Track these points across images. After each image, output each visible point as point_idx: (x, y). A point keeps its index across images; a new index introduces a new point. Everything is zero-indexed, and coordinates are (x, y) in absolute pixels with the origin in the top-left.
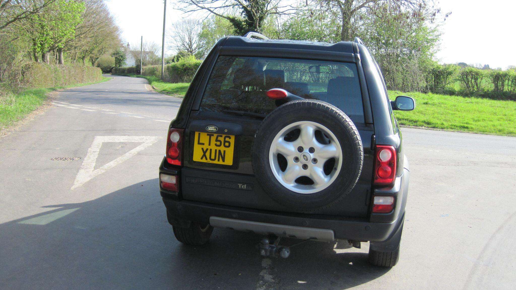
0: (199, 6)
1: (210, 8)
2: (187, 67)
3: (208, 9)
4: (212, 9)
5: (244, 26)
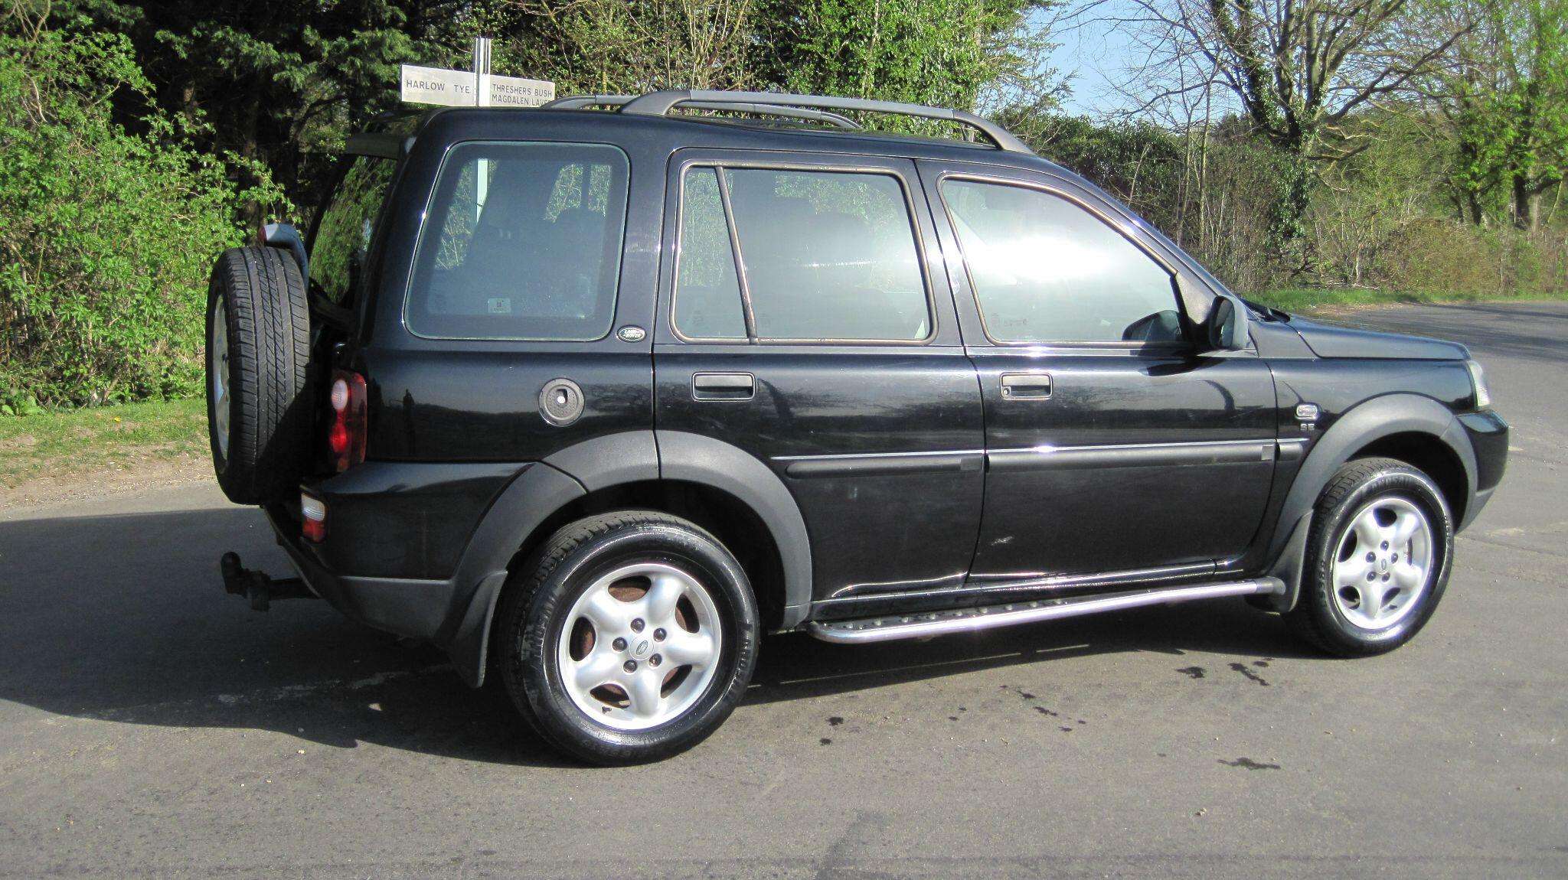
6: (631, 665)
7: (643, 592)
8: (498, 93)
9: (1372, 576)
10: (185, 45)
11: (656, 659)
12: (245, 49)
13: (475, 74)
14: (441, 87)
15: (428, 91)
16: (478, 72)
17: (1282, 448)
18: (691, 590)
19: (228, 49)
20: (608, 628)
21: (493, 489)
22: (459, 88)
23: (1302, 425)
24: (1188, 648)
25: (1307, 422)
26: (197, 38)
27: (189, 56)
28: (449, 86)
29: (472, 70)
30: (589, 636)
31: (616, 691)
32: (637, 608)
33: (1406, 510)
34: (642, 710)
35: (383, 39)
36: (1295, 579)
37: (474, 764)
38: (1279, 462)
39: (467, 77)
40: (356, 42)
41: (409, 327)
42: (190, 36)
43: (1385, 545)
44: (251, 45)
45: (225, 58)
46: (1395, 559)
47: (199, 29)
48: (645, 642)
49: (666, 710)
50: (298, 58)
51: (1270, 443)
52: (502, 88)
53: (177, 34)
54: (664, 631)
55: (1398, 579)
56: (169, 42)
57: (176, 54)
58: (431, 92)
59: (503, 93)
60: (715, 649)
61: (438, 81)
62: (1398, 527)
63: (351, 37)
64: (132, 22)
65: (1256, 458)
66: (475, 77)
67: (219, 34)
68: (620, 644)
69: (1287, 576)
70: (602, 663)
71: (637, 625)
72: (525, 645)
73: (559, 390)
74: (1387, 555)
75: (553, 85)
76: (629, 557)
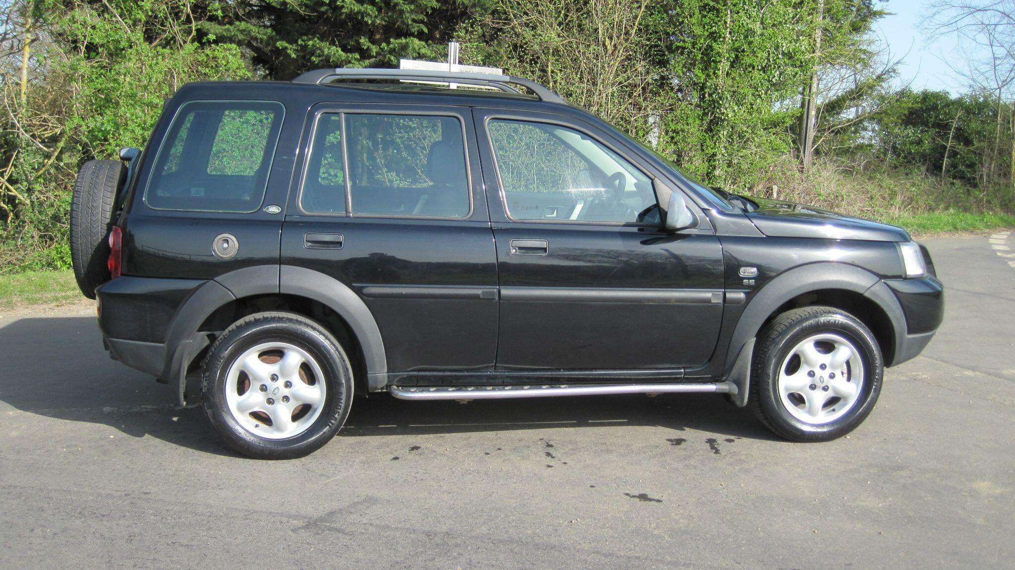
6: (270, 401)
7: (279, 358)
9: (813, 387)
10: (294, 50)
11: (286, 398)
12: (326, 51)
13: (449, 64)
17: (728, 295)
18: (306, 359)
19: (318, 52)
20: (257, 379)
21: (186, 294)
23: (744, 281)
25: (749, 279)
26: (301, 45)
27: (298, 56)
29: (447, 62)
30: (247, 382)
31: (264, 416)
32: (274, 368)
33: (841, 343)
34: (279, 429)
35: (407, 43)
36: (744, 383)
37: (191, 450)
38: (726, 305)
40: (391, 46)
41: (147, 203)
42: (298, 45)
43: (823, 367)
44: (329, 49)
45: (316, 57)
46: (832, 376)
47: (303, 41)
48: (277, 388)
49: (293, 429)
50: (357, 56)
51: (720, 292)
53: (291, 43)
54: (290, 383)
55: (835, 390)
56: (286, 48)
57: (289, 56)
60: (322, 396)
62: (834, 356)
63: (389, 43)
64: (265, 37)
65: (708, 301)
67: (311, 43)
68: (264, 388)
69: (739, 383)
70: (255, 398)
71: (274, 378)
72: (205, 383)
73: (224, 240)
74: (826, 373)
76: (265, 338)
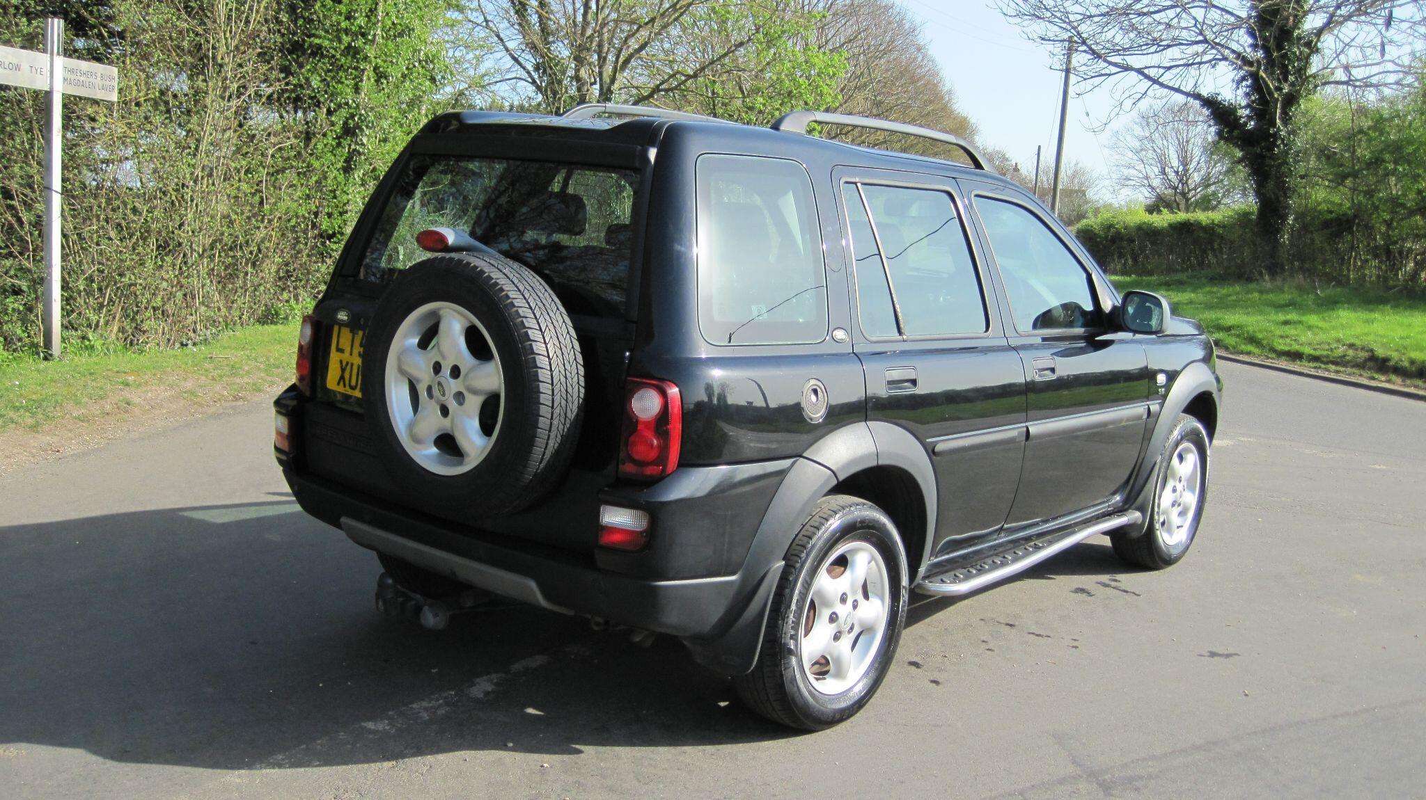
0: (1110, 63)
1: (1146, 68)
2: (1118, 233)
3: (1140, 71)
4: (1152, 73)
5: (1242, 121)
6: (837, 636)
7: (845, 570)
8: (69, 76)
13: (49, 55)
14: (18, 68)
15: (6, 71)
16: (52, 54)
17: (1151, 408)
20: (827, 604)
22: (34, 70)
23: (1159, 389)
24: (1057, 573)
25: (1161, 386)
28: (25, 67)
29: (45, 51)
32: (844, 583)
33: (1191, 451)
36: (1147, 512)
38: (1149, 420)
39: (41, 59)
46: (1184, 490)
51: (1146, 406)
52: (72, 71)
54: (856, 603)
58: (7, 71)
59: (73, 77)
61: (15, 61)
62: (1186, 465)
65: (1141, 418)
66: (49, 59)
68: (833, 618)
69: (1142, 510)
71: (843, 599)
74: (1181, 487)
75: (116, 70)
